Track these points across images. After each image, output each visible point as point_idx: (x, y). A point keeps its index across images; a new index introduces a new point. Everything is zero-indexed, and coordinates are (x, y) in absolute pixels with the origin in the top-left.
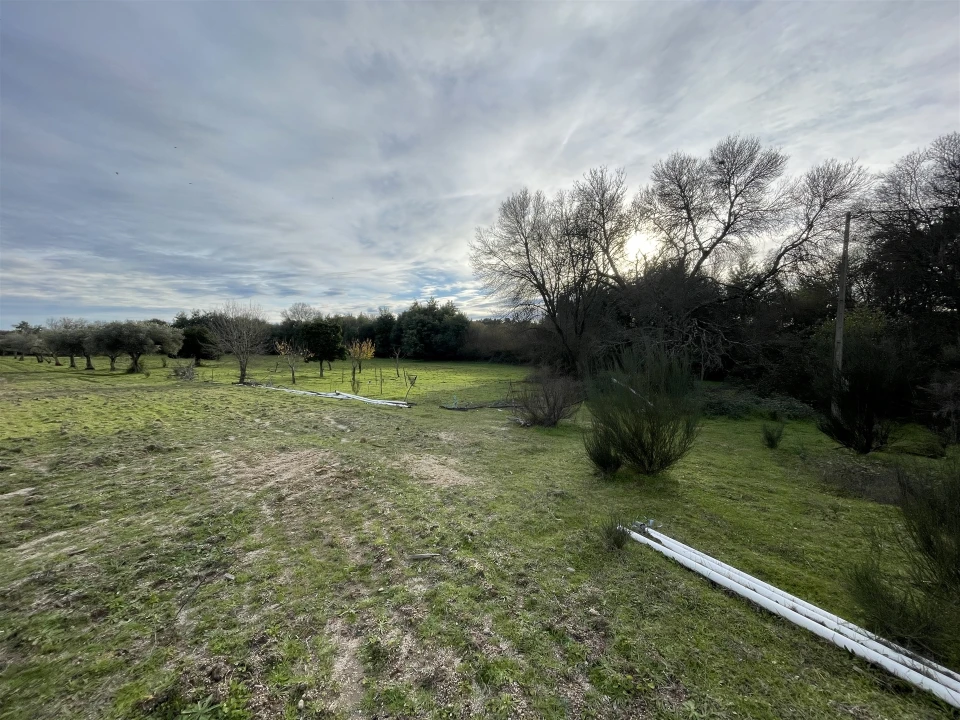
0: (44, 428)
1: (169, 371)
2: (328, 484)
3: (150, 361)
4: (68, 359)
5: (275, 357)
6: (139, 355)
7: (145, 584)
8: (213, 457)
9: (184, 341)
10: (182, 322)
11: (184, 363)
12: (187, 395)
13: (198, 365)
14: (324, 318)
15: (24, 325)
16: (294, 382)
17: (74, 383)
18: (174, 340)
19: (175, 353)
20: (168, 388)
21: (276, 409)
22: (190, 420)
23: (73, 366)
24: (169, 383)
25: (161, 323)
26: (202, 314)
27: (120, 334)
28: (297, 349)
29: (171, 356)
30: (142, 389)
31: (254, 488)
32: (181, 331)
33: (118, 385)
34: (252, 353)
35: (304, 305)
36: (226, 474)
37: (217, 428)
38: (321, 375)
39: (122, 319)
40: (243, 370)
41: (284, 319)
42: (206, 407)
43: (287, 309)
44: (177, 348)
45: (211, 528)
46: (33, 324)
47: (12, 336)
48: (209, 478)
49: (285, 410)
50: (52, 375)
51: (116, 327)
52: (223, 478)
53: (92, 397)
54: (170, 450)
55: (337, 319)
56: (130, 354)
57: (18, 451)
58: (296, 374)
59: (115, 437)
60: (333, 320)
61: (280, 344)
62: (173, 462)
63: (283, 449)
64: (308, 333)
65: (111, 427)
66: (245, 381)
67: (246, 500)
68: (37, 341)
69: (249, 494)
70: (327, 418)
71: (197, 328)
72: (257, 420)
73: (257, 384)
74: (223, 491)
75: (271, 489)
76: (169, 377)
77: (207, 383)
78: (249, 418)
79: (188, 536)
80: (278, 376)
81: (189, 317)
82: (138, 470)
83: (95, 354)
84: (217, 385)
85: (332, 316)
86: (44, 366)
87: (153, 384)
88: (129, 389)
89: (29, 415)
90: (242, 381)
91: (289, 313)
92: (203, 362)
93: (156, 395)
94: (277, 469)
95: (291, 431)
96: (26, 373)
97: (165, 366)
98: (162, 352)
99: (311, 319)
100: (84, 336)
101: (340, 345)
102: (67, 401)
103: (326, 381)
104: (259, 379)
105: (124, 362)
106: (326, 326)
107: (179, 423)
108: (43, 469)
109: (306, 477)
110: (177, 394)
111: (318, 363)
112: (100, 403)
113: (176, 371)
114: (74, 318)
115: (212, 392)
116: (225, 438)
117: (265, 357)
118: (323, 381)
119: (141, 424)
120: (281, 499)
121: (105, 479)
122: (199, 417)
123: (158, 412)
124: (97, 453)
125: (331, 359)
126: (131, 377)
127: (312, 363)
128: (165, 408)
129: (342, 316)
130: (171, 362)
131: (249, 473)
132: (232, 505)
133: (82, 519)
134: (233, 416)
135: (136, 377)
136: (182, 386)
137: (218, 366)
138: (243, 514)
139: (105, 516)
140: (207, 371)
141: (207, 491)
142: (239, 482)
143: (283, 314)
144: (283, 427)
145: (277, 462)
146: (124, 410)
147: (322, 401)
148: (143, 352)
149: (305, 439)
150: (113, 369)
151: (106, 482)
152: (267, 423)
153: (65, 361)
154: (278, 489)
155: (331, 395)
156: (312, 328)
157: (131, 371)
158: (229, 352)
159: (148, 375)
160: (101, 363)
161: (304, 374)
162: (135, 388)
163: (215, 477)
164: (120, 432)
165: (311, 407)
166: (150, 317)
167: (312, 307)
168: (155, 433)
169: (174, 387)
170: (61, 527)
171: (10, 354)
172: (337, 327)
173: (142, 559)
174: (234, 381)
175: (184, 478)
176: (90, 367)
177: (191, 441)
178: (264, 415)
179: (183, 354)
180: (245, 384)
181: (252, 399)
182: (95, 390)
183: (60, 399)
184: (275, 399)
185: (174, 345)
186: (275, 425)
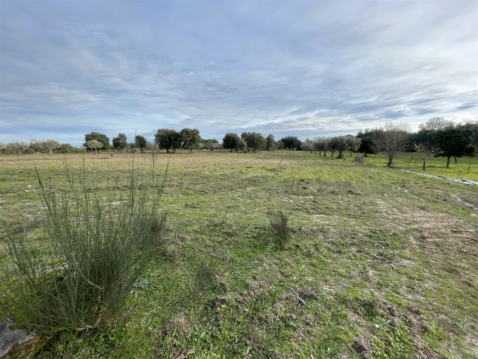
0: (314, 176)
1: (353, 158)
2: (463, 242)
3: (346, 154)
4: (319, 152)
5: (413, 153)
6: (342, 151)
7: (354, 249)
8: (378, 202)
9: (361, 144)
10: (360, 135)
11: (360, 155)
12: (361, 170)
13: (366, 156)
14: (455, 126)
15: (308, 140)
16: (424, 169)
17: (321, 161)
18: (357, 144)
19: (356, 150)
20: (352, 166)
21: (412, 183)
22: (363, 182)
23: (320, 155)
24: (353, 164)
25: (352, 136)
26: (370, 130)
27: (336, 142)
28: (430, 148)
29: (354, 152)
30: (342, 165)
31: (404, 225)
32: (360, 139)
33: (334, 163)
34: (397, 150)
35: (438, 119)
36: (386, 212)
37: (377, 188)
38: (448, 166)
39: (338, 135)
40: (391, 159)
41: (420, 129)
42: (370, 177)
43: (424, 123)
44: (357, 148)
45: (381, 237)
46: (310, 140)
47: (305, 144)
48: (378, 212)
49: (418, 185)
50: (314, 158)
51: (335, 139)
52: (385, 214)
53: (326, 167)
54: (357, 194)
55: (468, 126)
56: (339, 150)
57: (308, 183)
58: (426, 165)
59: (335, 184)
60: (464, 127)
61: (417, 145)
62: (360, 200)
63: (423, 209)
64: (441, 137)
65: (333, 180)
66: (391, 166)
67: (400, 230)
68: (311, 146)
69: (401, 228)
70: (454, 196)
71: (367, 138)
72: (399, 188)
73: (398, 168)
74: (385, 221)
75: (416, 230)
76: (353, 161)
77: (370, 165)
78: (394, 186)
79: (370, 237)
80: (412, 165)
81: (364, 132)
82: (346, 199)
83: (327, 150)
84: (376, 167)
85: (463, 124)
86: (312, 154)
87: (346, 164)
88: (338, 165)
89: (310, 171)
90: (389, 166)
91: (425, 125)
92: (368, 155)
93: (348, 169)
94: (419, 219)
95: (424, 198)
96: (308, 157)
97: (351, 156)
98: (351, 150)
99: (443, 128)
100: (324, 143)
101: (470, 145)
102: (319, 168)
103: (451, 170)
104: (399, 165)
105: (337, 154)
106: (458, 131)
107: (358, 183)
108: (316, 191)
109: (443, 230)
110: (357, 169)
111: (446, 158)
112: (329, 170)
113: (356, 159)
114: (322, 136)
115: (372, 170)
116: (382, 194)
117: (405, 153)
118: (448, 170)
119: (343, 180)
120: (423, 238)
121: (335, 200)
122: (367, 181)
123: (350, 176)
124: (331, 189)
125: (460, 156)
126: (338, 160)
127: (440, 157)
128: (352, 175)
129: (474, 123)
130: (354, 155)
131: (400, 216)
132: (391, 230)
133: (329, 213)
134: (385, 183)
135: (340, 160)
136: (359, 166)
137: (375, 157)
138: (398, 237)
139: (337, 215)
140: (370, 159)
141: (377, 218)
142: (395, 219)
143: (420, 126)
144: (418, 195)
145: (419, 215)
146: (337, 173)
147: (449, 184)
148: (343, 150)
149: (438, 206)
150: (332, 156)
151: (336, 201)
152: (406, 191)
153: (318, 153)
154: (421, 231)
155: (456, 180)
156: (445, 134)
157: (339, 157)
158: (383, 150)
159: (345, 159)
160: (329, 154)
161: (432, 165)
162: (340, 165)
163: (380, 212)
164: (337, 182)
165: (439, 187)
166: (347, 134)
167: (445, 119)
168: (350, 185)
169: (355, 165)
170: (324, 214)
171: (304, 150)
172: (470, 132)
173: (352, 238)
174: (384, 165)
175: (366, 209)
176: (325, 156)
177: (365, 192)
178: (404, 186)
179: (360, 151)
180: (390, 167)
181: (395, 176)
182: (327, 164)
183: (317, 167)
184: (410, 178)
185: (357, 146)
186: (412, 193)
